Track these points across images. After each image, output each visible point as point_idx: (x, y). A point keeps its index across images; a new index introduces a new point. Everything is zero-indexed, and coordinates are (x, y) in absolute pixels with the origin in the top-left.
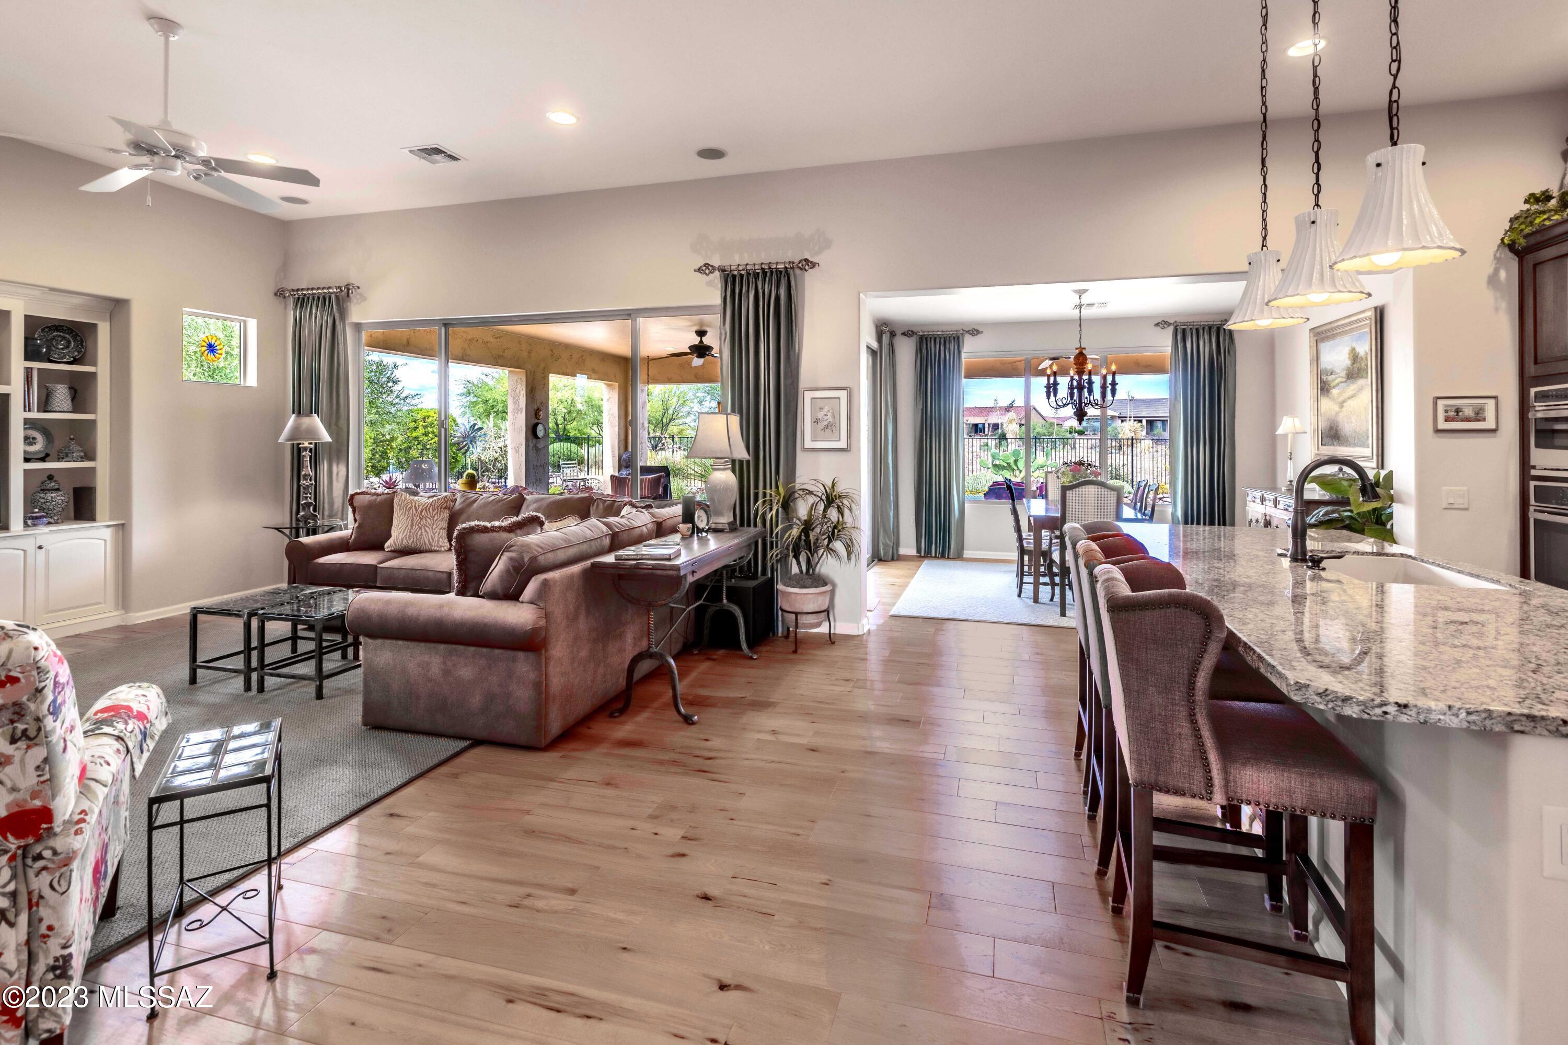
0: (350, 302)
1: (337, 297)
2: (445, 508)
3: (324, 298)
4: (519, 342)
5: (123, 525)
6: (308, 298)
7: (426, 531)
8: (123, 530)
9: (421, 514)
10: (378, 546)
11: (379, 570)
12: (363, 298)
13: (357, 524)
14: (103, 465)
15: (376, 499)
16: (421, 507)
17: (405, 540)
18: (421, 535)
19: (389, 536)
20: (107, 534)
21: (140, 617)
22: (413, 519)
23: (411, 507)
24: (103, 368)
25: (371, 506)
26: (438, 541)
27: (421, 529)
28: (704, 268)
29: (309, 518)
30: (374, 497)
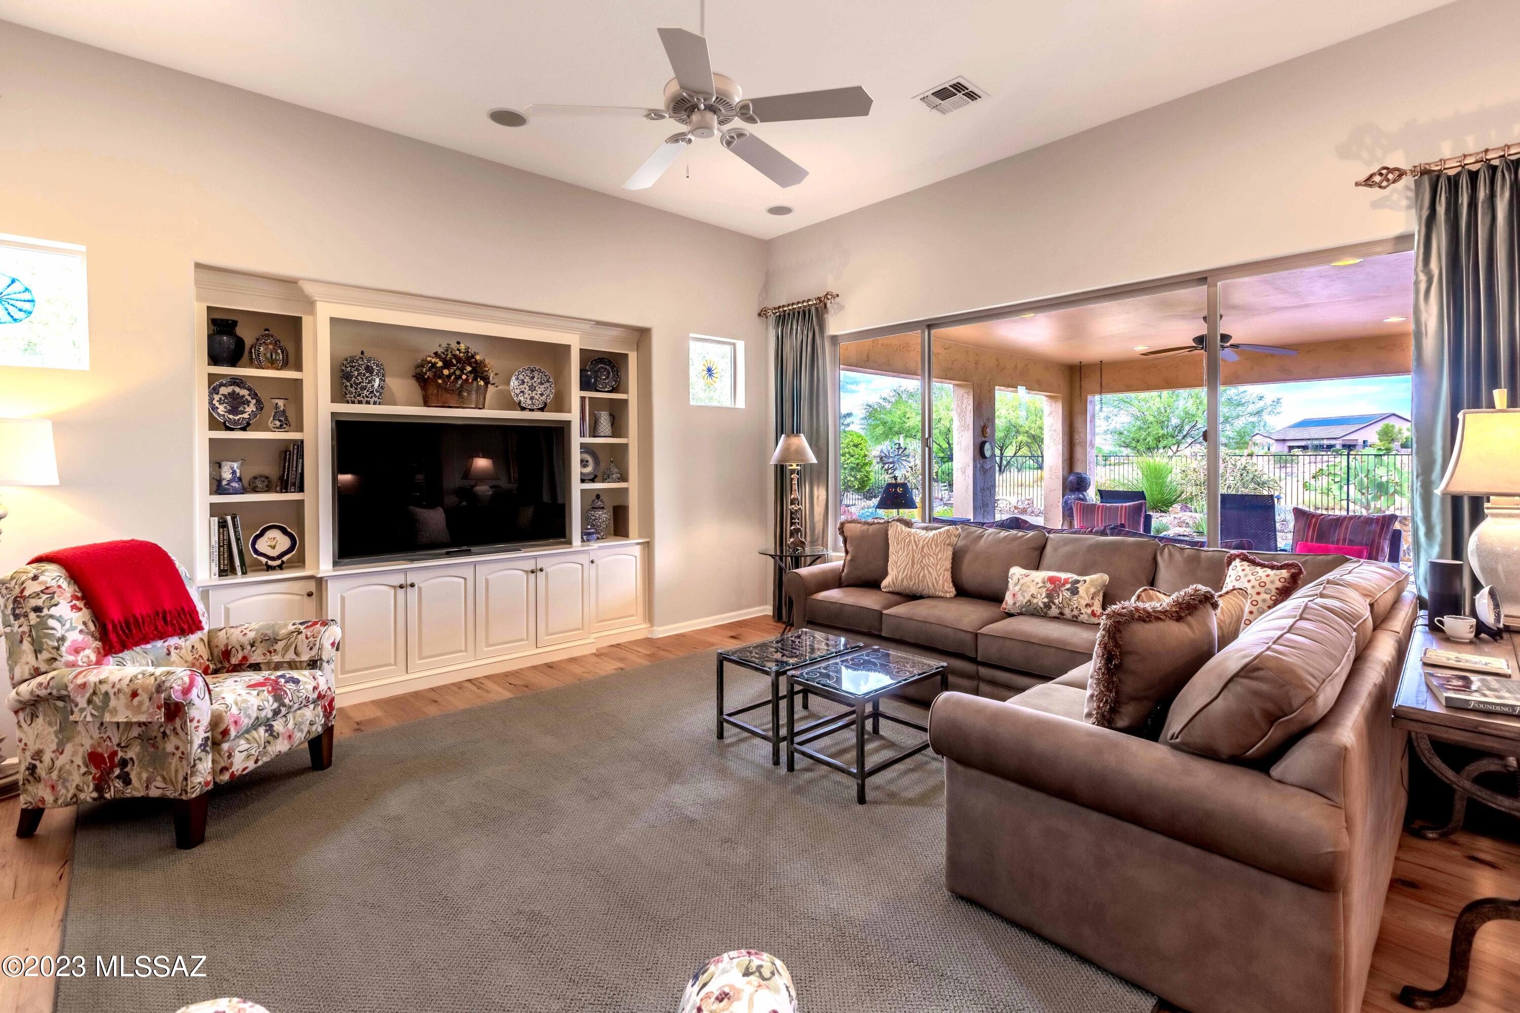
0: (828, 313)
1: (817, 309)
2: (949, 545)
3: (804, 312)
4: (967, 353)
5: (648, 542)
6: (789, 314)
7: (929, 572)
8: (648, 547)
9: (922, 551)
10: (872, 584)
11: (884, 617)
12: (841, 308)
13: (849, 557)
14: (633, 485)
15: (868, 530)
16: (921, 542)
17: (905, 580)
18: (924, 576)
19: (885, 574)
20: (637, 551)
21: (662, 631)
22: (913, 556)
23: (910, 541)
24: (632, 396)
25: (862, 538)
26: (943, 585)
27: (923, 568)
28: (1377, 179)
29: (798, 545)
30: (866, 527)
